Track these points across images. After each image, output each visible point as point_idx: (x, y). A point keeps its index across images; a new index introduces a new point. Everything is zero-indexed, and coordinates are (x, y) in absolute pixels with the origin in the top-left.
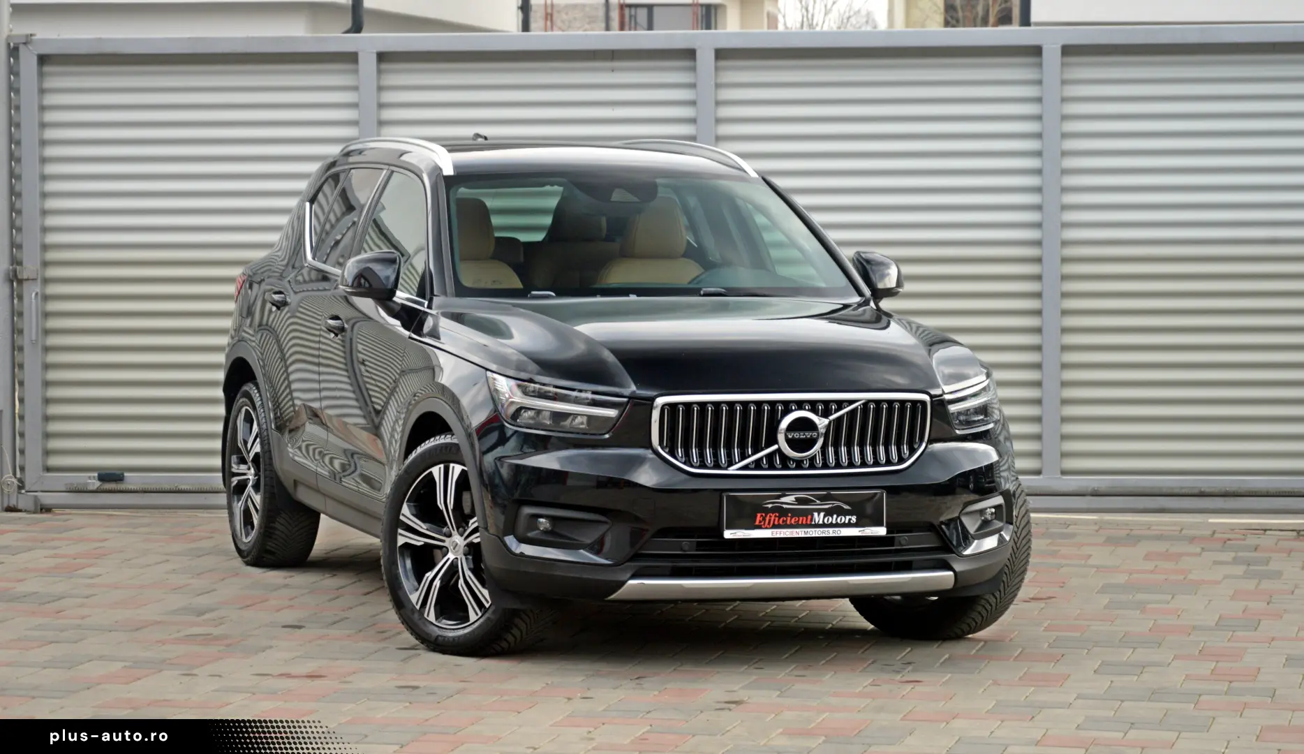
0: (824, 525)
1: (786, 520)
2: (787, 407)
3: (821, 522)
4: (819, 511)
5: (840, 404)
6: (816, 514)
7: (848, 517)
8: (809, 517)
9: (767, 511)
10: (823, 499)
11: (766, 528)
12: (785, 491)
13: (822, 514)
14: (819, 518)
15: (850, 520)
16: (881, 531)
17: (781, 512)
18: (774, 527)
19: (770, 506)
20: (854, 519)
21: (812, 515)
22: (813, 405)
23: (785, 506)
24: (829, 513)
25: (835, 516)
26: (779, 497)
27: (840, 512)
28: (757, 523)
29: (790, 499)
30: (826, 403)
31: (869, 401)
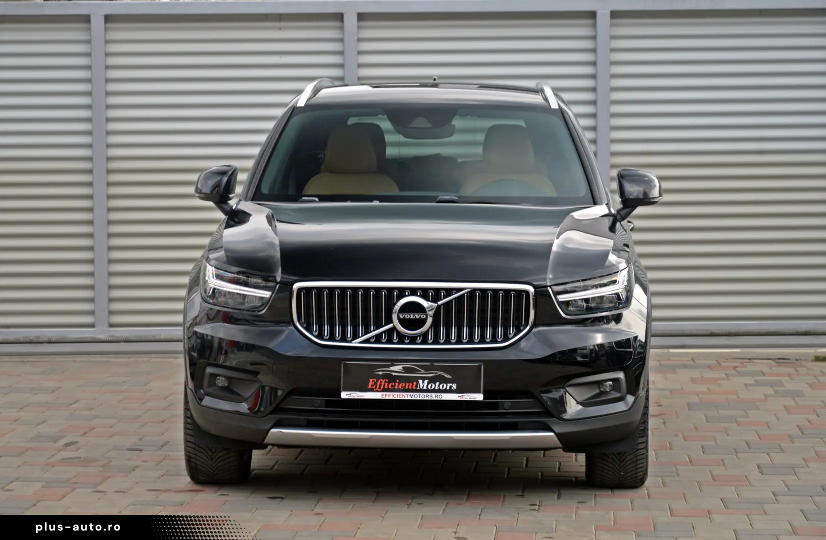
0: (427, 391)
2: (402, 292)
4: (423, 379)
5: (449, 292)
6: (421, 381)
7: (449, 385)
9: (378, 377)
11: (377, 391)
12: (394, 362)
14: (423, 384)
18: (384, 390)
21: (418, 382)
22: (424, 293)
23: (393, 374)
24: (432, 380)
25: (437, 384)
26: (389, 366)
27: (443, 380)
28: (370, 387)
30: (437, 291)
31: (474, 291)
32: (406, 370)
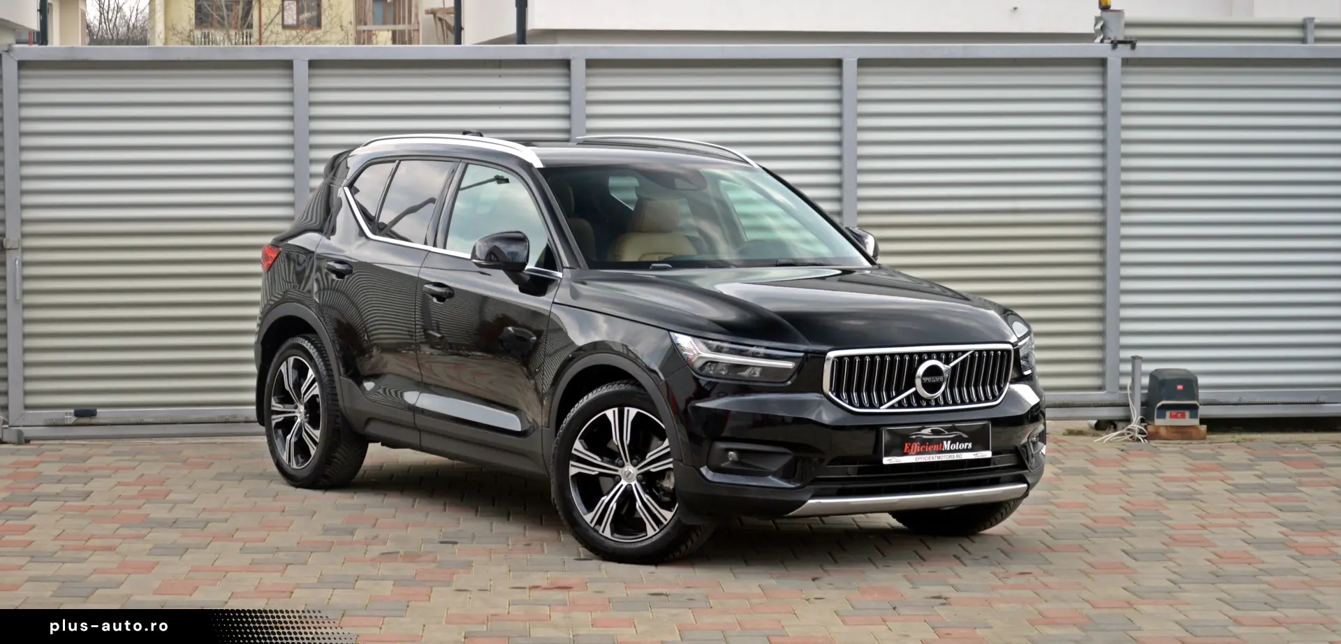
1: (925, 449)
3: (948, 449)
4: (947, 440)
6: (945, 442)
7: (966, 444)
8: (941, 444)
10: (950, 430)
11: (912, 455)
12: (924, 424)
13: (949, 442)
14: (947, 445)
15: (968, 446)
16: (988, 454)
17: (924, 442)
19: (914, 437)
20: (970, 445)
21: (943, 444)
24: (954, 441)
25: (958, 443)
26: (920, 430)
27: (962, 440)
29: (927, 431)
32: (934, 432)
